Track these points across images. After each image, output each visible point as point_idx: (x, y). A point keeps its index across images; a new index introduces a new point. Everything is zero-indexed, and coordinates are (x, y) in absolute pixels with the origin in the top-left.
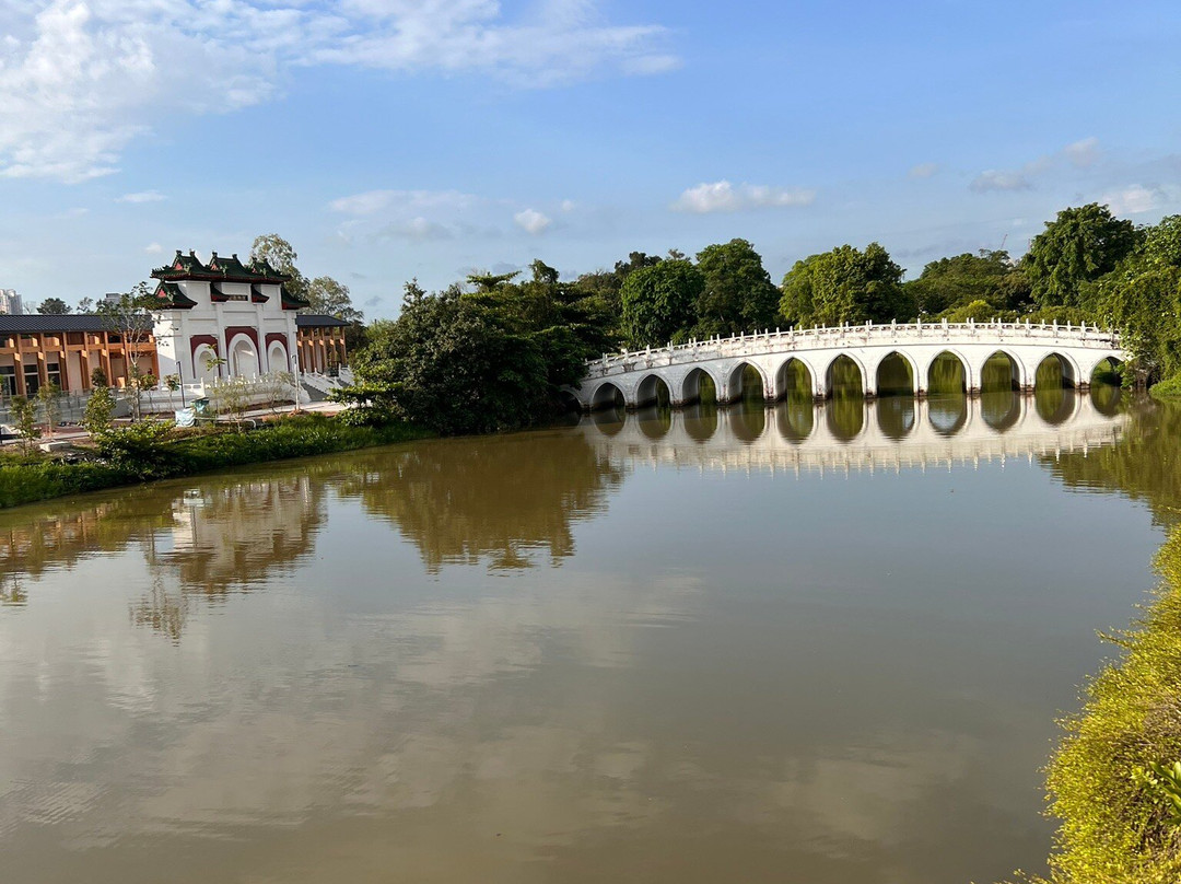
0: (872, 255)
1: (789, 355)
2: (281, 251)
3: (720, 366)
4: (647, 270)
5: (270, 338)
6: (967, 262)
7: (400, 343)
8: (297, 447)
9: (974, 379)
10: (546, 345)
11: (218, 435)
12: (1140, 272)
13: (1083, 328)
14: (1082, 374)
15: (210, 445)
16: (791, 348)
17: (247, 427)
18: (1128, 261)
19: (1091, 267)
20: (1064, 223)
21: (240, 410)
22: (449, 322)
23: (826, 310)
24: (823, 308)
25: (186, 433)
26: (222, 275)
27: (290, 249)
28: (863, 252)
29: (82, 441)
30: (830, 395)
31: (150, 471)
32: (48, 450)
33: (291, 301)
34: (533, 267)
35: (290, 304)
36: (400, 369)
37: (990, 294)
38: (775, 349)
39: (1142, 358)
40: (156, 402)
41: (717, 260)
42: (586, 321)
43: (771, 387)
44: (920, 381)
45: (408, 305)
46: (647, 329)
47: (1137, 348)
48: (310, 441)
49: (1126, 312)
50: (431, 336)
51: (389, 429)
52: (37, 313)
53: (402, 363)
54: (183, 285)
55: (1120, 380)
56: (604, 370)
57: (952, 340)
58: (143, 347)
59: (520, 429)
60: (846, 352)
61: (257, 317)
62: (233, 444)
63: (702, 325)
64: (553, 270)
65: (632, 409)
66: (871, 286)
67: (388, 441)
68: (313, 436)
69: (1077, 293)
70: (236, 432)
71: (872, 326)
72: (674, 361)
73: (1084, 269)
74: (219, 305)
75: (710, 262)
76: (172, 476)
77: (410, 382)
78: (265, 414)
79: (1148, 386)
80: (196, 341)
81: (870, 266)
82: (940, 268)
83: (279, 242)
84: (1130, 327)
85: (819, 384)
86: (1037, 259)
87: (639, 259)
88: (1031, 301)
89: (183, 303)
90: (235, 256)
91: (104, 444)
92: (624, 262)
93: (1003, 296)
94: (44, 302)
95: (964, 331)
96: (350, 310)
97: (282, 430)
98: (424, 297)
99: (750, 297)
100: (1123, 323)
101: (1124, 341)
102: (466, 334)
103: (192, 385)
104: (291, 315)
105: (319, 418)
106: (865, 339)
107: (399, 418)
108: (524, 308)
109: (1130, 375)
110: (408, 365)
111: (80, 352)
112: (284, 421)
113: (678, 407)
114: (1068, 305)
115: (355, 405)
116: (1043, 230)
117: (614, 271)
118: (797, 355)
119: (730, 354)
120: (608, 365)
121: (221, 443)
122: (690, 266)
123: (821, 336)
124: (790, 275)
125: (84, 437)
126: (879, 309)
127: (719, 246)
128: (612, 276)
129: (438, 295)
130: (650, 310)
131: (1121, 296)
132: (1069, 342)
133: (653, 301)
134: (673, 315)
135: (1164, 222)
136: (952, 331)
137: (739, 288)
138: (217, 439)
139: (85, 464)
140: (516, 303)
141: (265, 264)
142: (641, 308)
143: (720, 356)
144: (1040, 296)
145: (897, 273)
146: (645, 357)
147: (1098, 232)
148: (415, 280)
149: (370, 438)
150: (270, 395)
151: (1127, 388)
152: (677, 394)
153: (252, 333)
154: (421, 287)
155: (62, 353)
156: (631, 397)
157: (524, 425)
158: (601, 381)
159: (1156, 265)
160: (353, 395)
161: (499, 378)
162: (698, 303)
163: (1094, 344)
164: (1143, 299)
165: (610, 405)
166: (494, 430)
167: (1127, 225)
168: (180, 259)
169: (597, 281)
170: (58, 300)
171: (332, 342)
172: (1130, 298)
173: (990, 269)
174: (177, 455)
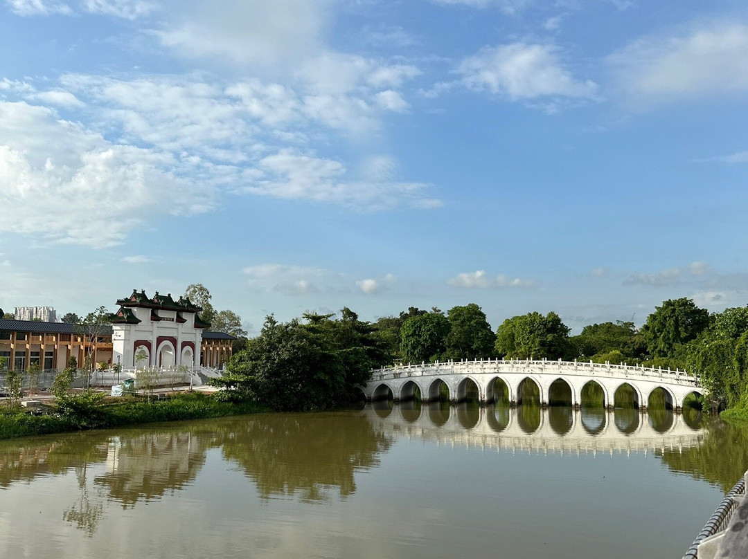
0: (551, 319)
1: (495, 375)
2: (202, 294)
3: (452, 379)
4: (418, 318)
5: (184, 344)
6: (609, 327)
7: (257, 352)
8: (183, 413)
9: (610, 400)
10: (346, 358)
11: (134, 403)
12: (712, 341)
13: (677, 372)
14: (678, 401)
15: (127, 409)
16: (496, 371)
17: (154, 398)
18: (705, 333)
19: (683, 335)
20: (666, 308)
21: (152, 387)
22: (287, 341)
23: (523, 349)
24: (521, 348)
25: (116, 400)
26: (160, 306)
27: (208, 293)
28: (546, 317)
29: (49, 401)
30: (520, 403)
31: (85, 424)
32: (25, 406)
33: (199, 323)
34: (343, 311)
35: (199, 325)
36: (255, 366)
37: (623, 347)
38: (487, 371)
39: (715, 394)
40: (105, 379)
41: (460, 315)
42: (375, 346)
43: (483, 394)
44: (576, 398)
45: (266, 329)
46: (416, 352)
47: (711, 387)
48: (191, 410)
49: (704, 364)
50: (276, 348)
51: (243, 405)
52: (61, 322)
53: (256, 364)
54: (135, 310)
55: (701, 406)
56: (382, 376)
57: (596, 374)
58: (103, 345)
59: (325, 410)
60: (530, 376)
61: (178, 332)
62: (142, 409)
63: (448, 352)
64: (355, 314)
65: (397, 401)
66: (550, 337)
67: (241, 413)
68: (194, 407)
69: (675, 350)
70: (146, 402)
71: (546, 361)
72: (424, 374)
73: (679, 336)
74: (155, 323)
75: (455, 316)
76: (100, 427)
77: (259, 376)
78: (167, 391)
79: (719, 412)
80: (137, 344)
81: (549, 325)
82: (593, 329)
83: (202, 289)
84: (707, 374)
85: (513, 394)
86: (651, 329)
87: (414, 311)
88: (647, 353)
89: (133, 320)
90: (169, 295)
91: (60, 404)
92: (405, 313)
93: (631, 349)
94: (66, 315)
95: (603, 369)
96: (240, 330)
97: (175, 402)
98: (276, 325)
99: (478, 338)
100: (702, 371)
101: (703, 383)
102: (297, 349)
103: (129, 370)
104: (199, 332)
105: (200, 396)
106: (542, 369)
107: (251, 398)
108: (335, 335)
109: (707, 404)
110: (259, 365)
111: (67, 346)
112: (179, 396)
113: (425, 402)
114: (670, 357)
115: (224, 388)
116: (654, 311)
117: (399, 317)
118: (500, 376)
119: (459, 372)
120: (384, 373)
121: (135, 408)
122: (443, 318)
123: (515, 365)
124: (501, 327)
125: (50, 399)
126: (555, 351)
127: (461, 307)
128: (398, 320)
129: (285, 324)
130: (418, 341)
131: (700, 354)
132: (669, 381)
133: (420, 336)
134: (431, 345)
135: (726, 311)
136: (596, 368)
137: (471, 332)
138: (133, 406)
139: (46, 416)
140: (331, 332)
141: (188, 301)
142: (413, 340)
143: (453, 372)
144: (653, 351)
145: (566, 330)
146: (407, 370)
147: (687, 315)
148: (272, 314)
149: (229, 410)
150: (171, 380)
151: (706, 412)
152: (425, 395)
153: (174, 341)
154: (275, 319)
155: (56, 346)
156: (397, 394)
157: (329, 407)
158: (379, 383)
159: (721, 337)
160: (223, 382)
161: (315, 377)
162: (447, 339)
163: (684, 383)
164: (714, 357)
165: (384, 398)
166: (308, 409)
167: (705, 312)
168: (135, 294)
169: (387, 323)
170: (74, 314)
171: (224, 349)
172: (706, 356)
173: (623, 333)
174: (105, 414)
